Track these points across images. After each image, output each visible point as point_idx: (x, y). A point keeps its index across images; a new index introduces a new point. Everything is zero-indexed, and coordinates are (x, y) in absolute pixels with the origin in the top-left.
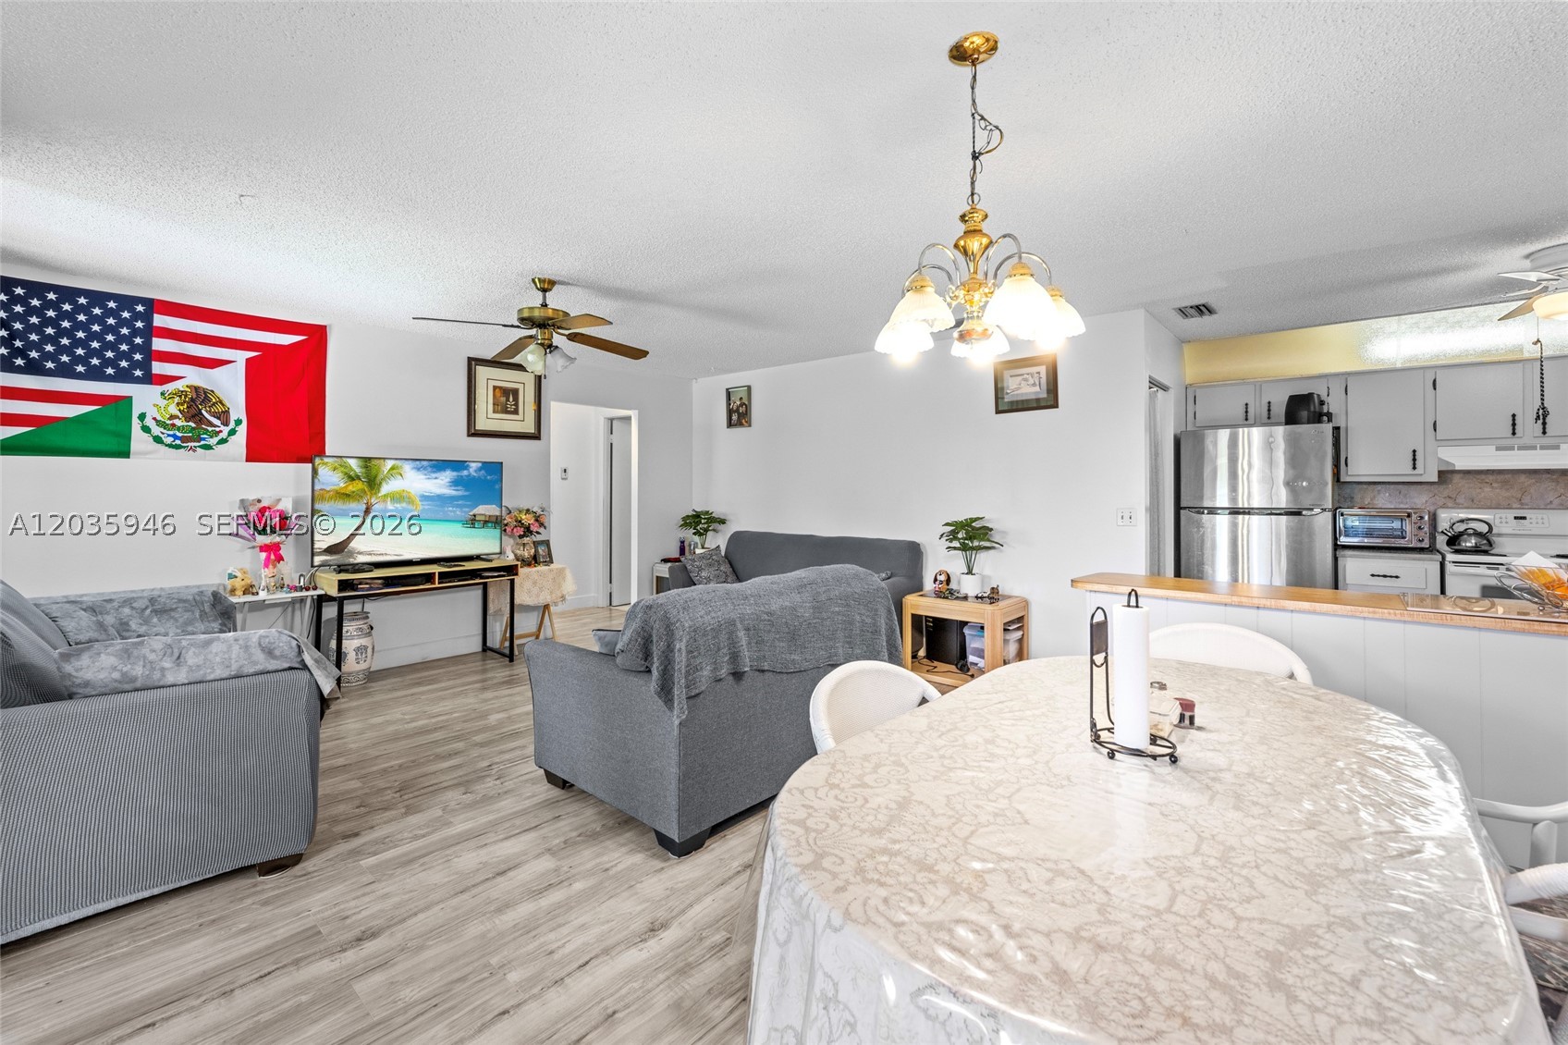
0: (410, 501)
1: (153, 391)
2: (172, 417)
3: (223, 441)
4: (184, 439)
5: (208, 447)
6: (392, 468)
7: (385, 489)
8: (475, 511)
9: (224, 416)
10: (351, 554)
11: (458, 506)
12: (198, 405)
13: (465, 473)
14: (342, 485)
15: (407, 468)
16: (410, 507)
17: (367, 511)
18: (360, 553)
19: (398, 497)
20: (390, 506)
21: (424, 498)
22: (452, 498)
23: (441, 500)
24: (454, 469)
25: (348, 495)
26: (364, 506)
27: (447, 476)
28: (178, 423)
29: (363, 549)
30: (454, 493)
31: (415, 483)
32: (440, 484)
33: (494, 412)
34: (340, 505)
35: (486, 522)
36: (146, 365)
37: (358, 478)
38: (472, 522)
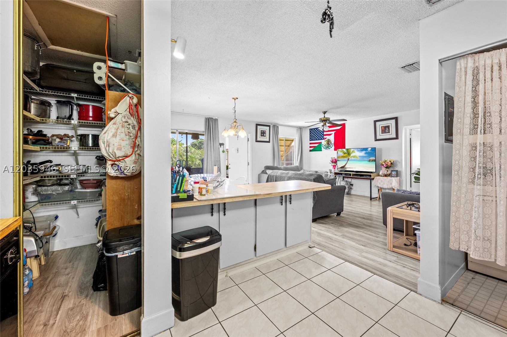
0: (357, 157)
1: (324, 140)
2: (326, 144)
3: (331, 147)
4: (327, 148)
5: (329, 149)
6: (353, 151)
7: (351, 155)
8: (370, 159)
9: (331, 143)
10: (346, 168)
11: (367, 158)
12: (329, 142)
13: (367, 151)
14: (343, 155)
15: (356, 151)
16: (357, 158)
17: (348, 160)
18: (347, 168)
19: (354, 157)
20: (353, 158)
21: (360, 157)
22: (365, 156)
23: (363, 157)
24: (365, 151)
25: (344, 157)
26: (348, 159)
27: (364, 152)
28: (326, 145)
29: (348, 167)
30: (366, 155)
31: (358, 154)
32: (363, 154)
33: (382, 133)
34: (343, 159)
35: (372, 161)
36: (323, 137)
37: (346, 153)
38: (370, 161)
